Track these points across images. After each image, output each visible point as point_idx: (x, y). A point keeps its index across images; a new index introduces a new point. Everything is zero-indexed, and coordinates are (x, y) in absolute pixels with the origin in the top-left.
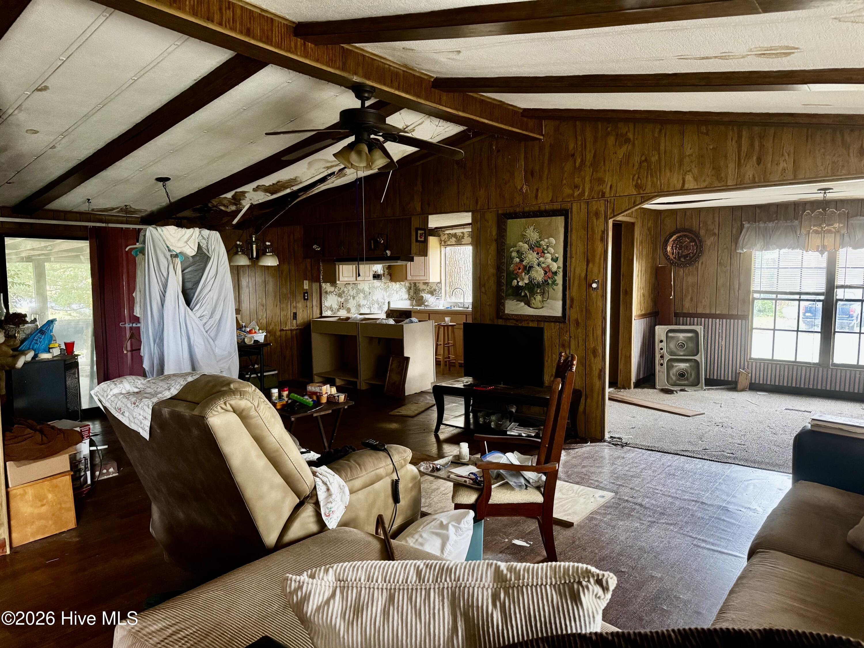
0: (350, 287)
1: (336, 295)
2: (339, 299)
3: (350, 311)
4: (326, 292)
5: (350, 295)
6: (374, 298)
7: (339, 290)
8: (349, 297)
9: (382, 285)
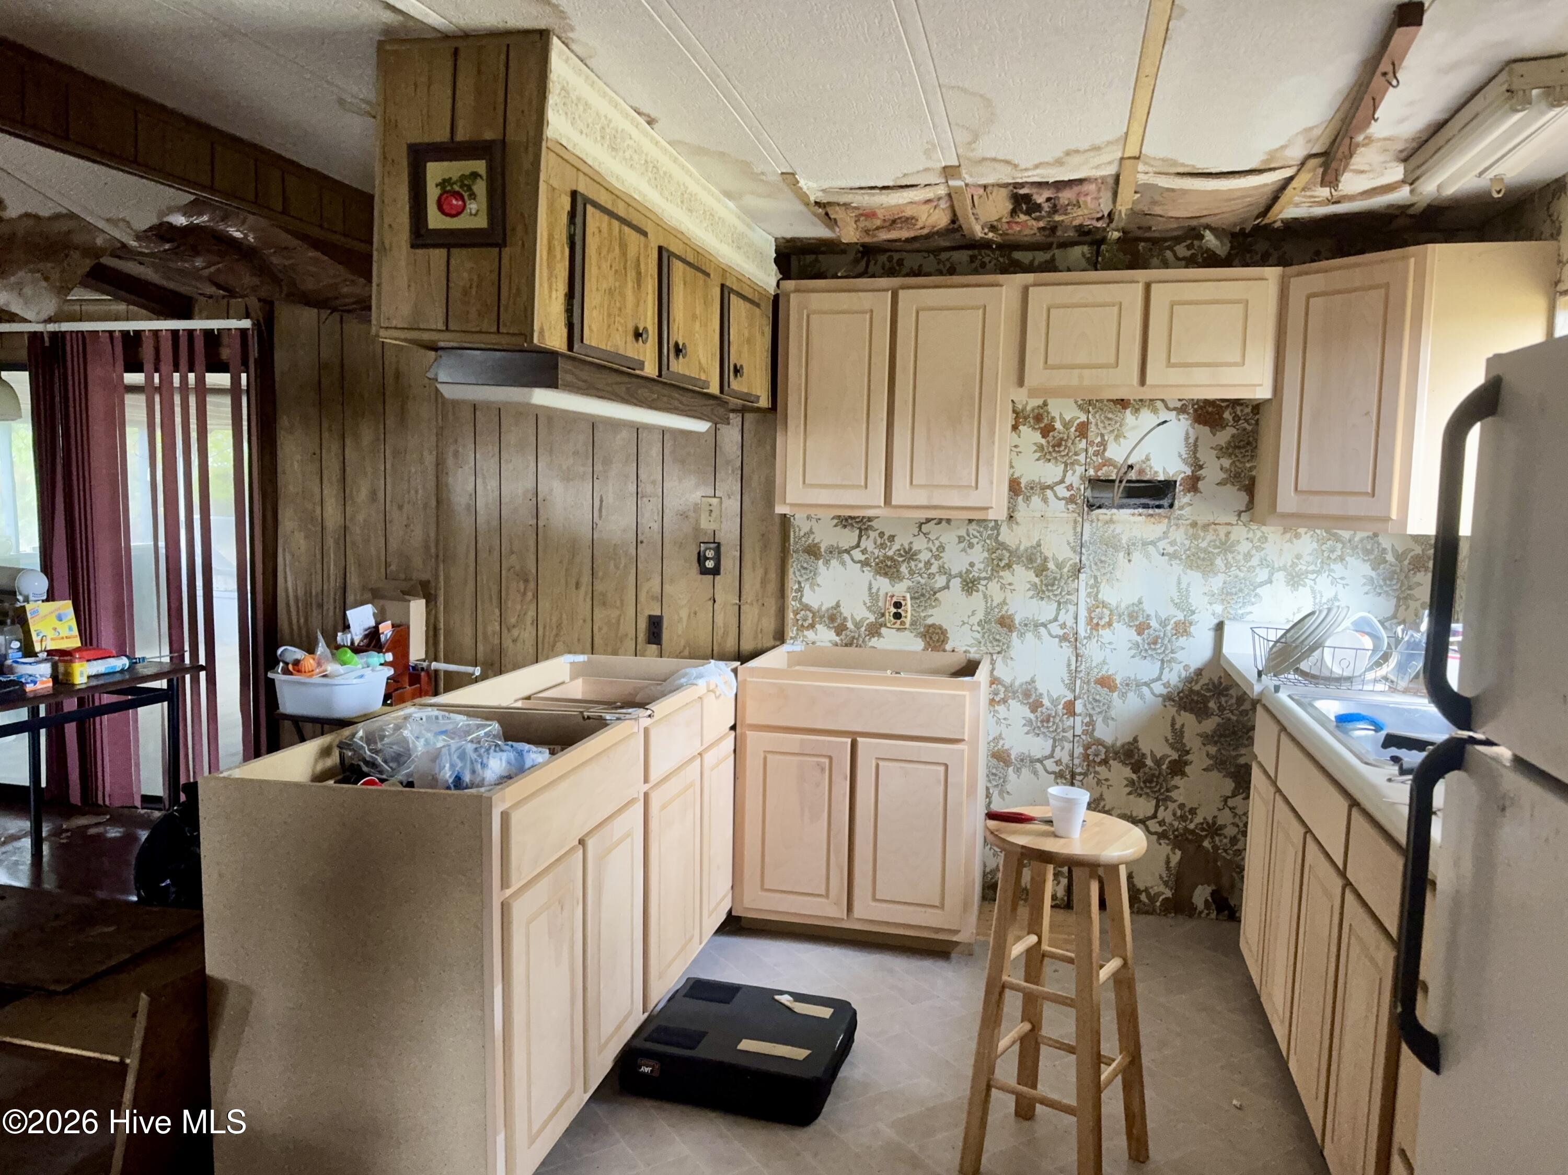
0: (949, 537)
1: (865, 563)
2: (883, 584)
3: (944, 641)
4: (813, 551)
5: (942, 570)
6: (1109, 594)
7: (883, 546)
8: (940, 581)
9: (1179, 535)
